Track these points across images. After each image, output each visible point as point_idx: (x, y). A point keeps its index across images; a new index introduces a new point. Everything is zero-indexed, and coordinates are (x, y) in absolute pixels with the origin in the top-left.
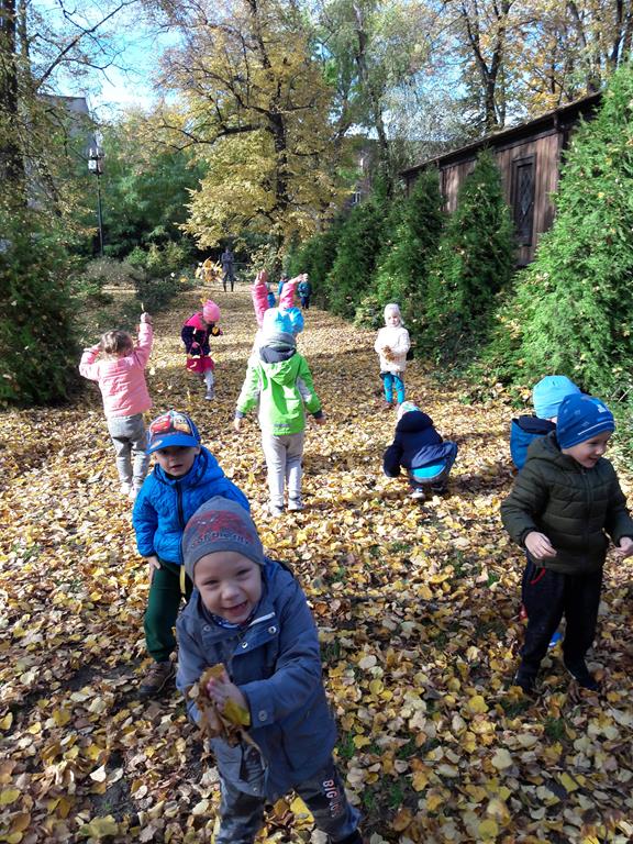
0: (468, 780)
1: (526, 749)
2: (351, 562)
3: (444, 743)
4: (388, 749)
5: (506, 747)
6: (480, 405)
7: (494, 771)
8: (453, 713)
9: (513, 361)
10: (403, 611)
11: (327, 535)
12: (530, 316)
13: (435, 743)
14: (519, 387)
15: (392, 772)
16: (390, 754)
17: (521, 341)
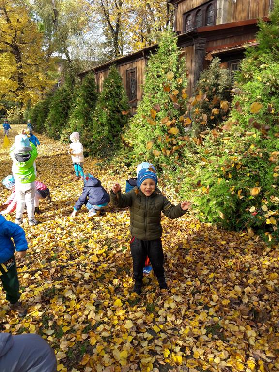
0: (115, 336)
1: (139, 319)
2: (60, 250)
3: (104, 323)
4: (79, 330)
5: (131, 319)
6: (118, 176)
7: (126, 330)
8: (107, 309)
9: (131, 156)
10: (85, 269)
11: (48, 240)
12: (136, 137)
13: (100, 323)
14: (134, 167)
15: (81, 340)
16: (79, 332)
17: (133, 148)
